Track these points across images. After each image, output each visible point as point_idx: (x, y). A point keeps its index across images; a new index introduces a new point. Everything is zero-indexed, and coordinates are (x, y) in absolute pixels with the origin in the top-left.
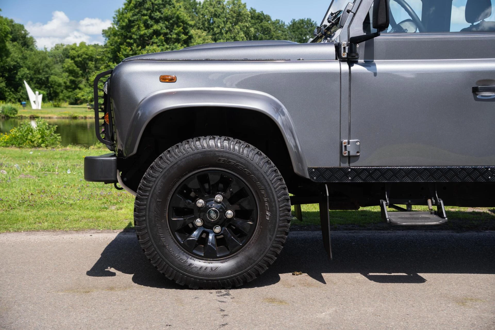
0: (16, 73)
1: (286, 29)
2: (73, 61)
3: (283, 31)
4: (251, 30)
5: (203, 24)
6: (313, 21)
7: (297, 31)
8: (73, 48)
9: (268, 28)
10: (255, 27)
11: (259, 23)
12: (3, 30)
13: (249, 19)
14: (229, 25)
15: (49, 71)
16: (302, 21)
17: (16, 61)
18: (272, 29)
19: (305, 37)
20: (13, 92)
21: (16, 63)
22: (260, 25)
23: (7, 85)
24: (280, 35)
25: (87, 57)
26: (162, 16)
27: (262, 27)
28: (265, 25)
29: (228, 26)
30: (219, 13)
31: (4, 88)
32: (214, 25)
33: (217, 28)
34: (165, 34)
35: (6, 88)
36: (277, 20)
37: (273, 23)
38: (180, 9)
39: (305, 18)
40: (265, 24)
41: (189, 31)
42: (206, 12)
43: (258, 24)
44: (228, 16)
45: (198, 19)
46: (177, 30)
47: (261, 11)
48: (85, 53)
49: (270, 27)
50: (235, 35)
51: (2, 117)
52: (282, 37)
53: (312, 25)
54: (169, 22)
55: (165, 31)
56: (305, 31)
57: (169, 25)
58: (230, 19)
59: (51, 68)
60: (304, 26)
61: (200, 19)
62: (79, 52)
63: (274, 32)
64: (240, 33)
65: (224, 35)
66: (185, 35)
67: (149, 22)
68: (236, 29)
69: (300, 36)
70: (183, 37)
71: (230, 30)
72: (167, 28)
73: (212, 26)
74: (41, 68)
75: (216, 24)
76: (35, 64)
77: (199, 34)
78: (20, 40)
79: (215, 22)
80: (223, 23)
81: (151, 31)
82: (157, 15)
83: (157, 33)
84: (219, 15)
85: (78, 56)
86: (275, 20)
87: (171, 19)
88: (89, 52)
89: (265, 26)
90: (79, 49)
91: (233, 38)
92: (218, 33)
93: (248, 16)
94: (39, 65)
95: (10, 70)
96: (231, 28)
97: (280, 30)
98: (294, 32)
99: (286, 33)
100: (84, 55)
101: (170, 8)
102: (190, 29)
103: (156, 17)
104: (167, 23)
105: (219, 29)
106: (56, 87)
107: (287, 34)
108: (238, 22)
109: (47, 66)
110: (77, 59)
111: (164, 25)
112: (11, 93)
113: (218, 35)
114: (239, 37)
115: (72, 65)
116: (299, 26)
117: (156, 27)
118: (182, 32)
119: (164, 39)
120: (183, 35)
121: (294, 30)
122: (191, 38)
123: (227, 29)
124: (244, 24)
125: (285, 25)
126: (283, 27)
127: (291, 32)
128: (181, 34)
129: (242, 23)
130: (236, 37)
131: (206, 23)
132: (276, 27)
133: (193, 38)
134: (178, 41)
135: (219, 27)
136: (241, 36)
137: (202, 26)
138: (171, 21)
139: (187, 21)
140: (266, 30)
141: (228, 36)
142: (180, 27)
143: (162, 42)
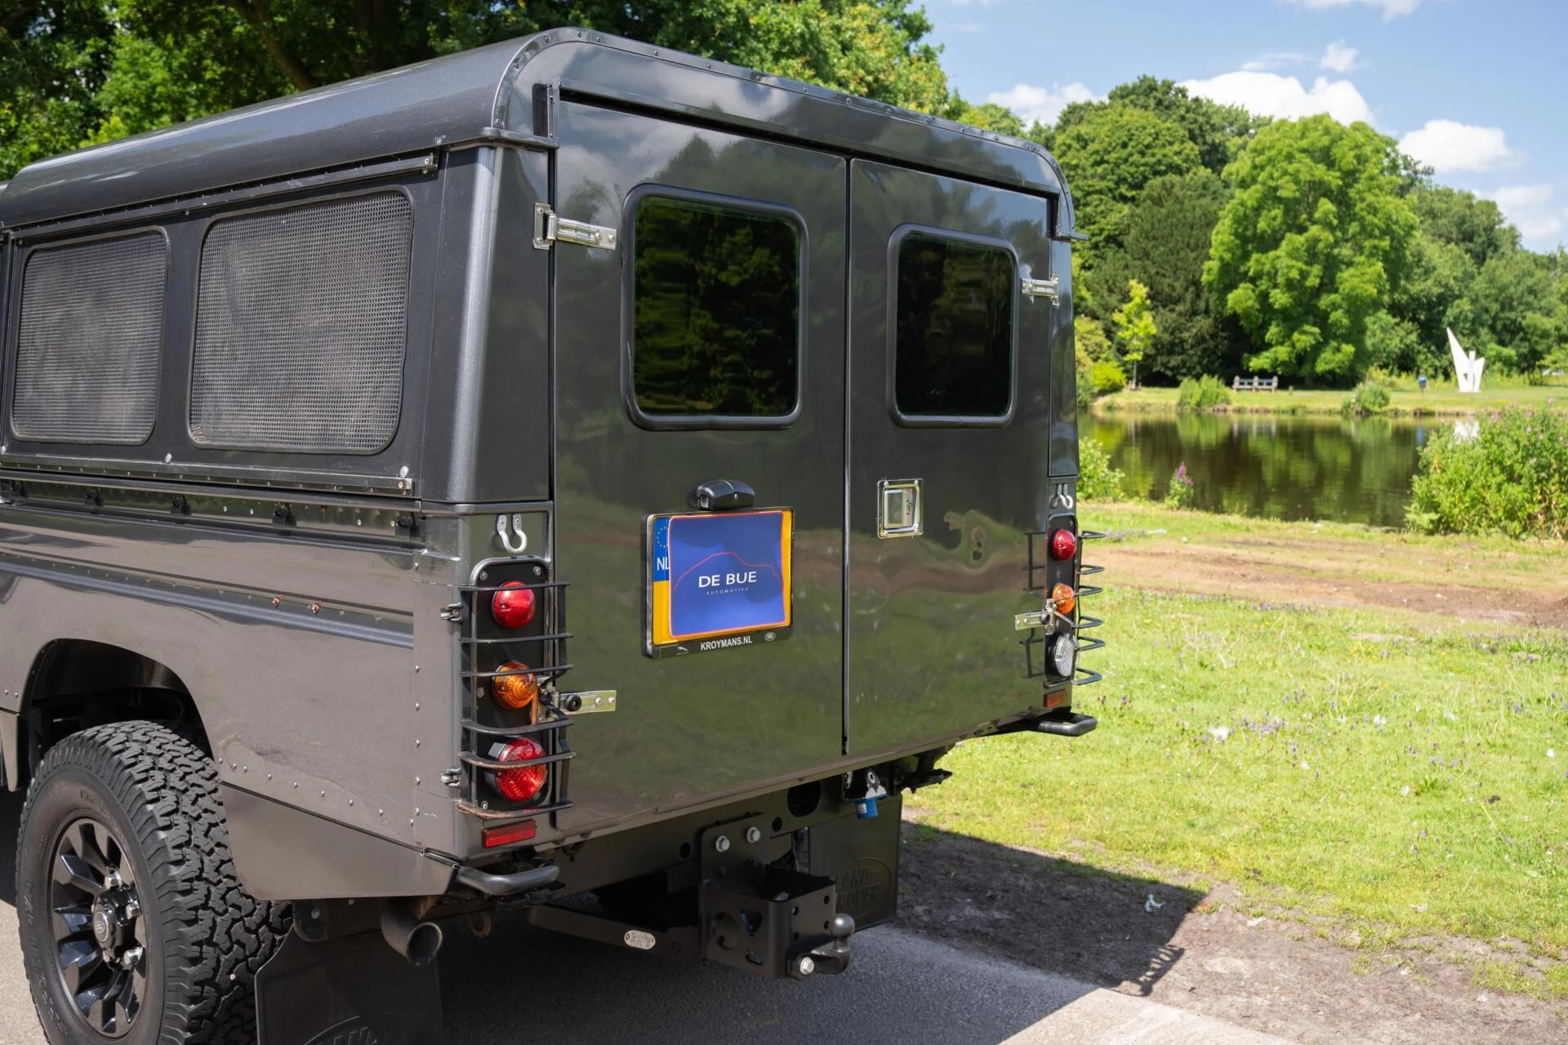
0: (1444, 312)
12: (1401, 223)
15: (1536, 302)
17: (1446, 286)
20: (1432, 353)
21: (1442, 290)
23: (1422, 339)
31: (1416, 346)
35: (1419, 344)
51: (1357, 413)
74: (1515, 297)
76: (1503, 289)
78: (1480, 236)
94: (1512, 290)
95: (1430, 306)
106: (1535, 338)
109: (1531, 291)
112: (1429, 355)
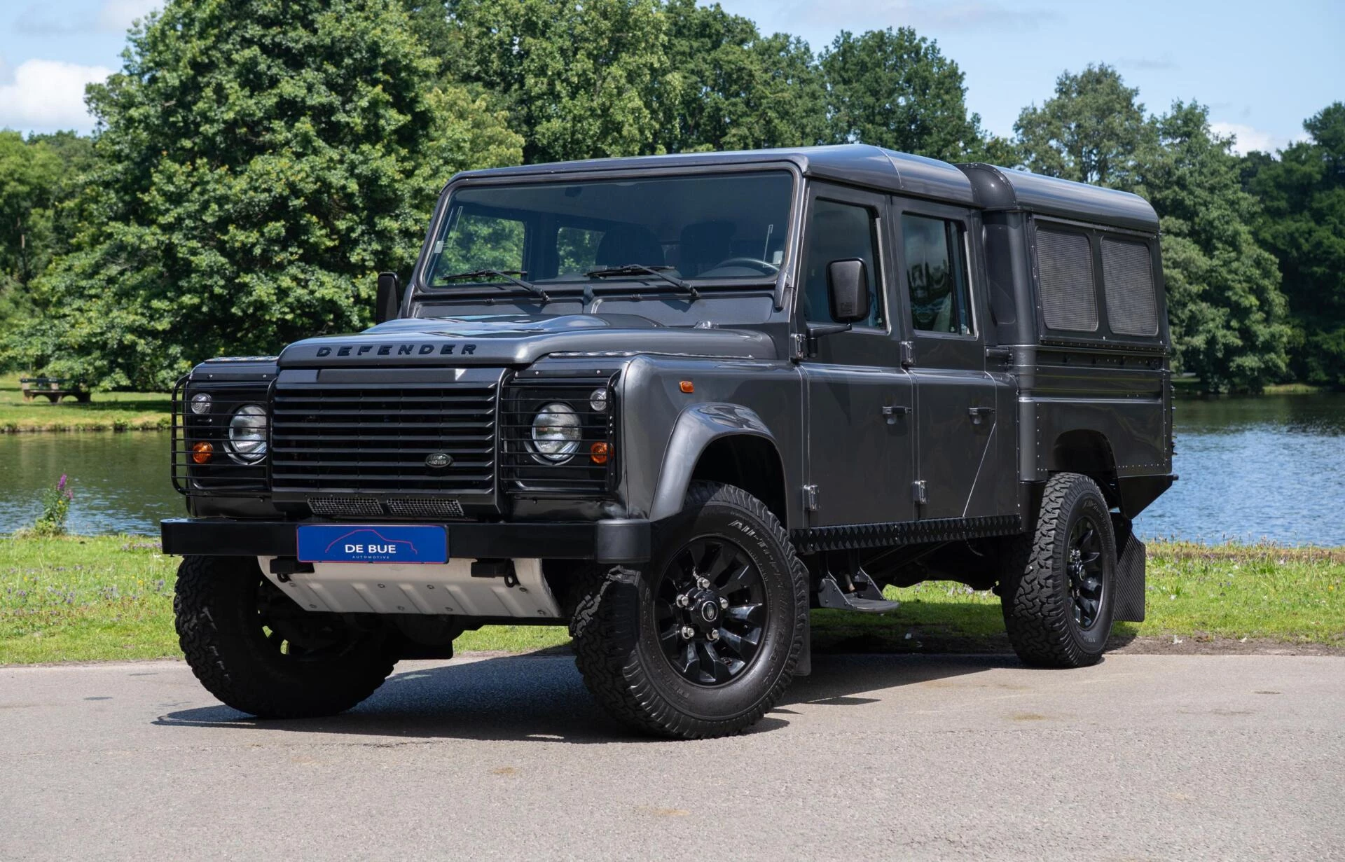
1: (817, 68)
3: (803, 81)
4: (669, 83)
5: (484, 62)
6: (924, 40)
7: (858, 80)
9: (740, 69)
10: (691, 66)
11: (708, 51)
13: (663, 38)
14: (582, 64)
16: (880, 40)
18: (757, 74)
19: (891, 103)
22: (709, 58)
24: (786, 96)
25: (24, 189)
26: (314, 41)
27: (716, 64)
28: (731, 57)
29: (577, 67)
30: (545, 17)
32: (526, 63)
33: (536, 76)
34: (322, 113)
36: (776, 36)
37: (766, 51)
38: (384, 15)
39: (890, 29)
40: (730, 53)
41: (417, 96)
42: (496, 15)
43: (704, 54)
44: (580, 29)
45: (461, 43)
46: (368, 93)
47: (714, 3)
48: (16, 176)
49: (750, 67)
50: (608, 103)
52: (799, 101)
53: (917, 53)
54: (338, 65)
55: (322, 97)
56: (891, 80)
57: (339, 75)
58: (587, 40)
60: (886, 59)
61: (473, 43)
63: (766, 83)
64: (625, 96)
65: (565, 100)
66: (401, 112)
67: (262, 67)
68: (609, 79)
69: (870, 100)
70: (394, 119)
71: (585, 85)
72: (331, 86)
73: (516, 70)
75: (533, 60)
77: (459, 102)
79: (528, 53)
80: (558, 56)
81: (270, 100)
82: (298, 38)
83: (289, 110)
84: (547, 25)
86: (770, 36)
87: (348, 51)
88: (33, 173)
89: (729, 62)
91: (599, 112)
92: (539, 97)
93: (657, 26)
96: (591, 75)
97: (793, 76)
98: (846, 82)
99: (815, 86)
100: (13, 183)
101: (348, 10)
102: (419, 85)
103: (292, 45)
104: (331, 69)
105: (545, 80)
107: (820, 92)
108: (616, 52)
111: (322, 75)
113: (539, 103)
114: (623, 110)
116: (867, 59)
117: (290, 87)
118: (388, 102)
119: (312, 133)
120: (393, 113)
121: (845, 75)
122: (428, 123)
123: (575, 80)
124: (643, 61)
125: (811, 57)
126: (803, 64)
127: (834, 83)
128: (382, 111)
129: (634, 54)
130: (612, 110)
131: (494, 55)
132: (774, 63)
133: (433, 120)
134: (373, 134)
135: (545, 75)
136: (629, 105)
137: (478, 68)
138: (348, 61)
139: (411, 61)
140: (735, 76)
141: (580, 104)
142: (374, 86)
143: (306, 141)
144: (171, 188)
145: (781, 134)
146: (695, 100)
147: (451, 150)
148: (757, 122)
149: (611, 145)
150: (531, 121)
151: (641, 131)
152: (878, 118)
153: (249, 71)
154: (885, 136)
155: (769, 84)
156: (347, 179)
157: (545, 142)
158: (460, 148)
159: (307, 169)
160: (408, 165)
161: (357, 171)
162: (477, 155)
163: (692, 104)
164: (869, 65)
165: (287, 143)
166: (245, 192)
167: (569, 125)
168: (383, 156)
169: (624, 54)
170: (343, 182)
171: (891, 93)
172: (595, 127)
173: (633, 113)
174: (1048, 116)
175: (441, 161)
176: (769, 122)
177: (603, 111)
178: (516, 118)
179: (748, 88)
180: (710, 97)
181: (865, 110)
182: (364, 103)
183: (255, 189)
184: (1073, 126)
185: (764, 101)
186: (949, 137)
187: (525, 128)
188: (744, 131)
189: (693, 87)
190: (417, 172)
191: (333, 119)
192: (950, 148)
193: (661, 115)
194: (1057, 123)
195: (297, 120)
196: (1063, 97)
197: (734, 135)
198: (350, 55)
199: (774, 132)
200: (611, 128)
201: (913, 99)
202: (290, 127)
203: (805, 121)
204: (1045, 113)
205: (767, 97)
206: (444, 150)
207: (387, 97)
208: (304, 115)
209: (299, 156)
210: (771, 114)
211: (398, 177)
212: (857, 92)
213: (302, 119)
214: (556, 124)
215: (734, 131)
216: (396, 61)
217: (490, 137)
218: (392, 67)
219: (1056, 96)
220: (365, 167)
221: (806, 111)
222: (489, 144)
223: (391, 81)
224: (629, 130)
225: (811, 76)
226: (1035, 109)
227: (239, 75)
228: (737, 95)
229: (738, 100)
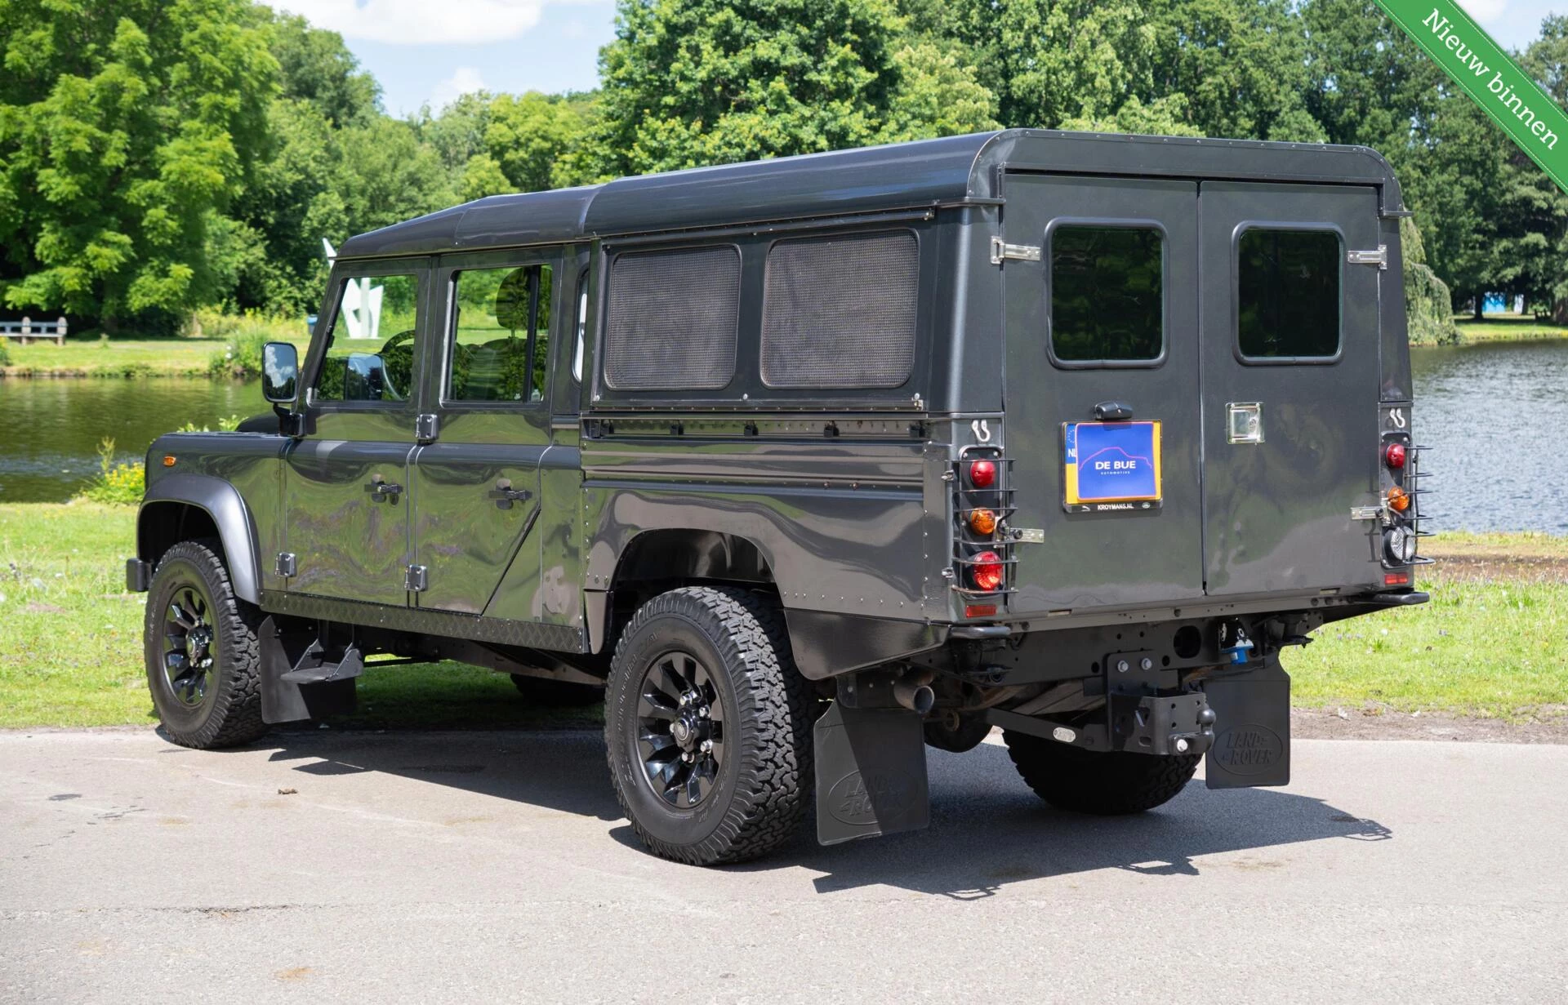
0: (303, 211)
1: (1295, 16)
2: (497, 163)
3: (1282, 30)
4: (1142, 35)
5: (964, 18)
7: (1337, 27)
8: (501, 114)
9: (1218, 20)
10: (1170, 17)
12: (255, 68)
14: (1058, 17)
15: (420, 197)
17: (303, 171)
18: (1234, 24)
19: (1369, 49)
20: (290, 278)
21: (301, 177)
23: (271, 257)
24: (1264, 45)
25: (548, 145)
27: (1195, 15)
28: (1208, 8)
29: (1053, 21)
31: (261, 264)
32: (1004, 18)
33: (1013, 30)
34: (795, 74)
35: (268, 262)
41: (885, 53)
46: (840, 52)
48: (540, 133)
50: (1082, 56)
52: (1278, 49)
54: (809, 27)
55: (794, 58)
56: (1369, 26)
57: (811, 37)
59: (425, 187)
62: (520, 130)
63: (1244, 33)
64: (1099, 48)
65: (1041, 53)
66: (870, 69)
67: (737, 29)
68: (1083, 32)
69: (1347, 46)
70: (864, 77)
71: (1062, 39)
72: (804, 46)
73: (995, 24)
74: (392, 187)
75: (1010, 15)
76: (373, 175)
77: (929, 59)
78: (325, 88)
80: (1035, 11)
81: (744, 58)
83: (764, 70)
85: (518, 144)
87: (821, 12)
88: (554, 130)
89: (1207, 12)
90: (521, 118)
91: (1073, 64)
92: (1015, 51)
94: (386, 177)
95: (280, 203)
96: (1066, 28)
97: (1271, 25)
98: (1323, 29)
99: (1293, 34)
100: (537, 140)
102: (888, 45)
103: (765, 8)
104: (805, 31)
105: (1022, 34)
107: (1298, 40)
109: (414, 180)
110: (510, 156)
111: (795, 37)
112: (284, 282)
113: (1016, 56)
114: (1095, 61)
115: (495, 178)
117: (766, 50)
118: (856, 61)
119: (786, 91)
120: (861, 71)
121: (1324, 22)
122: (896, 80)
123: (1051, 33)
124: (1117, 14)
125: (1290, 6)
126: (1282, 12)
127: (1313, 30)
128: (851, 70)
129: (1109, 7)
130: (1085, 62)
131: (973, 11)
132: (1253, 12)
133: (900, 77)
134: (843, 92)
135: (1021, 28)
136: (1102, 57)
137: (960, 23)
138: (819, 23)
139: (879, 21)
140: (1212, 26)
141: (1055, 58)
142: (843, 45)
143: (780, 99)
144: (655, 144)
145: (1257, 82)
146: (1174, 50)
147: (919, 105)
148: (1233, 71)
149: (1084, 96)
150: (1007, 74)
151: (1114, 82)
152: (1356, 65)
153: (726, 33)
154: (1362, 82)
155: (1246, 33)
156: (817, 135)
157: (1020, 93)
158: (927, 103)
159: (779, 126)
160: (875, 122)
161: (826, 128)
162: (946, 109)
163: (1169, 53)
164: (1348, 12)
165: (763, 101)
166: (719, 148)
167: (1043, 77)
168: (852, 112)
169: (1098, 8)
170: (813, 138)
171: (1369, 39)
172: (1069, 79)
173: (1105, 65)
174: (1531, 59)
175: (909, 116)
176: (1244, 71)
177: (1077, 63)
178: (992, 72)
179: (1225, 37)
180: (1188, 48)
181: (1342, 55)
182: (834, 62)
183: (729, 144)
184: (1558, 66)
185: (1240, 50)
186: (1426, 81)
187: (1001, 82)
188: (1220, 79)
189: (1173, 38)
190: (883, 127)
191: (805, 78)
192: (1428, 92)
193: (1135, 65)
194: (1540, 65)
195: (773, 80)
196: (1548, 37)
197: (1210, 84)
198: (822, 17)
199: (1249, 79)
200: (1085, 80)
201: (1391, 43)
202: (765, 86)
203: (1282, 69)
204: (1528, 55)
205: (1243, 46)
206: (912, 105)
207: (855, 56)
208: (779, 74)
209: (772, 113)
210: (1247, 62)
211: (865, 132)
212: (1335, 38)
213: (777, 78)
214: (1031, 77)
215: (1209, 79)
216: (864, 22)
217: (958, 92)
218: (860, 27)
219: (1540, 38)
220: (833, 123)
221: (1282, 59)
222: (957, 98)
223: (860, 40)
224: (1103, 82)
225: (1290, 24)
226: (1517, 52)
227: (716, 37)
228: (1215, 44)
229: (1214, 49)
